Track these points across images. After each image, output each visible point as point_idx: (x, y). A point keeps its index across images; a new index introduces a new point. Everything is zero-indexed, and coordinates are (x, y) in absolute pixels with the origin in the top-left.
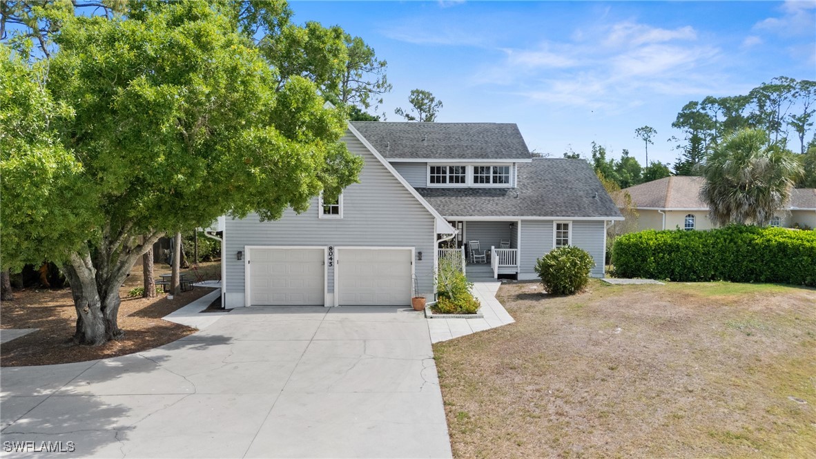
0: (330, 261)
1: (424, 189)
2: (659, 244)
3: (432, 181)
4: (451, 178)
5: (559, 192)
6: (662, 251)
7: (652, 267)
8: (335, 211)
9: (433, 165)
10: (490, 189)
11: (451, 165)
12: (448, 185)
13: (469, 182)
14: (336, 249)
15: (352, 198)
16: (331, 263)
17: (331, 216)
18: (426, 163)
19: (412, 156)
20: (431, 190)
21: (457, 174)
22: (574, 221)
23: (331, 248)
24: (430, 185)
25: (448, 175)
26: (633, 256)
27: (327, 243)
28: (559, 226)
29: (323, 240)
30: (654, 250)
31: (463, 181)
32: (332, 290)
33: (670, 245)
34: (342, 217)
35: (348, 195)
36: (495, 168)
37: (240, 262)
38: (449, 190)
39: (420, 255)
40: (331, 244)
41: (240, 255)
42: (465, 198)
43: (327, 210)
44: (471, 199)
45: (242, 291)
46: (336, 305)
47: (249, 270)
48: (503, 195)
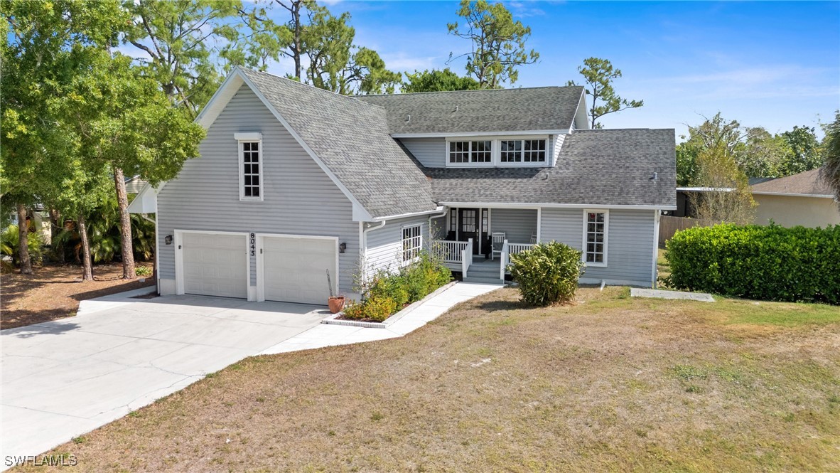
0: (252, 249)
1: (442, 169)
2: (730, 245)
3: (452, 160)
4: (474, 155)
5: (607, 172)
6: (733, 254)
7: (716, 277)
8: (256, 193)
9: (453, 140)
10: (519, 169)
11: (475, 140)
12: (470, 164)
13: (496, 161)
14: (257, 235)
15: (273, 178)
16: (253, 252)
17: (252, 198)
18: (444, 138)
19: (428, 129)
20: (449, 170)
21: (482, 151)
22: (611, 210)
23: (253, 235)
24: (449, 165)
25: (470, 152)
26: (691, 260)
27: (247, 229)
28: (591, 216)
29: (245, 225)
30: (722, 252)
31: (488, 159)
32: (254, 283)
33: (746, 246)
34: (262, 200)
35: (268, 174)
36: (528, 142)
37: (169, 247)
38: (469, 170)
39: (343, 247)
40: (253, 230)
41: (170, 239)
42: (481, 180)
43: (248, 192)
44: (488, 181)
45: (174, 277)
46: (261, 298)
47: (179, 255)
48: (531, 176)
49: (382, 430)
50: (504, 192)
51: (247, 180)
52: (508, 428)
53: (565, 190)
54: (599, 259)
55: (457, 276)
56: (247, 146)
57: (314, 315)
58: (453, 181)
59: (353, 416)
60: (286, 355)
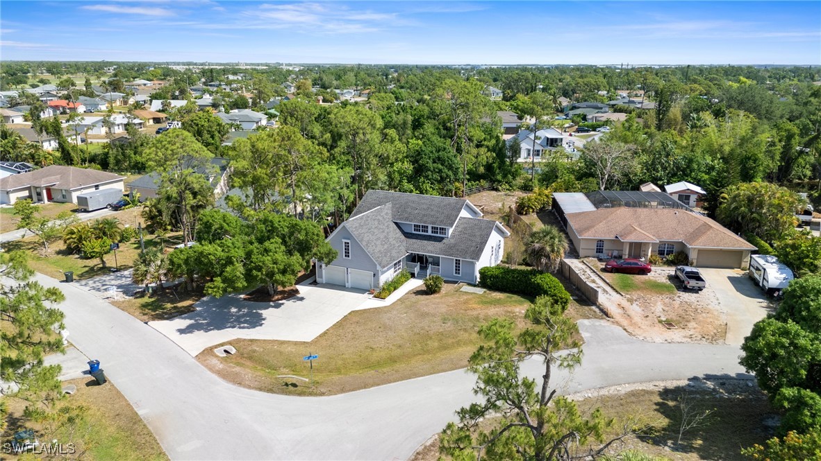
1: (410, 234)
3: (415, 231)
4: (422, 230)
6: (494, 277)
8: (348, 256)
9: (415, 224)
10: (436, 237)
12: (421, 233)
13: (430, 233)
14: (349, 269)
15: (354, 253)
16: (347, 273)
17: (347, 258)
18: (412, 223)
19: (406, 220)
20: (413, 235)
21: (425, 228)
23: (347, 268)
29: (345, 265)
31: (427, 232)
32: (348, 282)
34: (350, 259)
35: (352, 251)
36: (440, 227)
37: (321, 269)
38: (420, 235)
39: (374, 275)
41: (321, 267)
42: (423, 241)
43: (346, 256)
44: (425, 242)
45: (322, 278)
46: (350, 287)
47: (324, 271)
48: (440, 241)
49: (380, 330)
50: (430, 248)
51: (346, 252)
52: (403, 330)
53: (450, 250)
54: (459, 273)
55: (413, 275)
56: (345, 243)
57: (366, 295)
58: (414, 240)
59: (375, 327)
60: (361, 310)
